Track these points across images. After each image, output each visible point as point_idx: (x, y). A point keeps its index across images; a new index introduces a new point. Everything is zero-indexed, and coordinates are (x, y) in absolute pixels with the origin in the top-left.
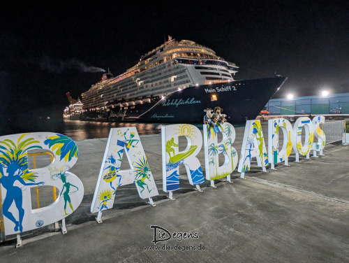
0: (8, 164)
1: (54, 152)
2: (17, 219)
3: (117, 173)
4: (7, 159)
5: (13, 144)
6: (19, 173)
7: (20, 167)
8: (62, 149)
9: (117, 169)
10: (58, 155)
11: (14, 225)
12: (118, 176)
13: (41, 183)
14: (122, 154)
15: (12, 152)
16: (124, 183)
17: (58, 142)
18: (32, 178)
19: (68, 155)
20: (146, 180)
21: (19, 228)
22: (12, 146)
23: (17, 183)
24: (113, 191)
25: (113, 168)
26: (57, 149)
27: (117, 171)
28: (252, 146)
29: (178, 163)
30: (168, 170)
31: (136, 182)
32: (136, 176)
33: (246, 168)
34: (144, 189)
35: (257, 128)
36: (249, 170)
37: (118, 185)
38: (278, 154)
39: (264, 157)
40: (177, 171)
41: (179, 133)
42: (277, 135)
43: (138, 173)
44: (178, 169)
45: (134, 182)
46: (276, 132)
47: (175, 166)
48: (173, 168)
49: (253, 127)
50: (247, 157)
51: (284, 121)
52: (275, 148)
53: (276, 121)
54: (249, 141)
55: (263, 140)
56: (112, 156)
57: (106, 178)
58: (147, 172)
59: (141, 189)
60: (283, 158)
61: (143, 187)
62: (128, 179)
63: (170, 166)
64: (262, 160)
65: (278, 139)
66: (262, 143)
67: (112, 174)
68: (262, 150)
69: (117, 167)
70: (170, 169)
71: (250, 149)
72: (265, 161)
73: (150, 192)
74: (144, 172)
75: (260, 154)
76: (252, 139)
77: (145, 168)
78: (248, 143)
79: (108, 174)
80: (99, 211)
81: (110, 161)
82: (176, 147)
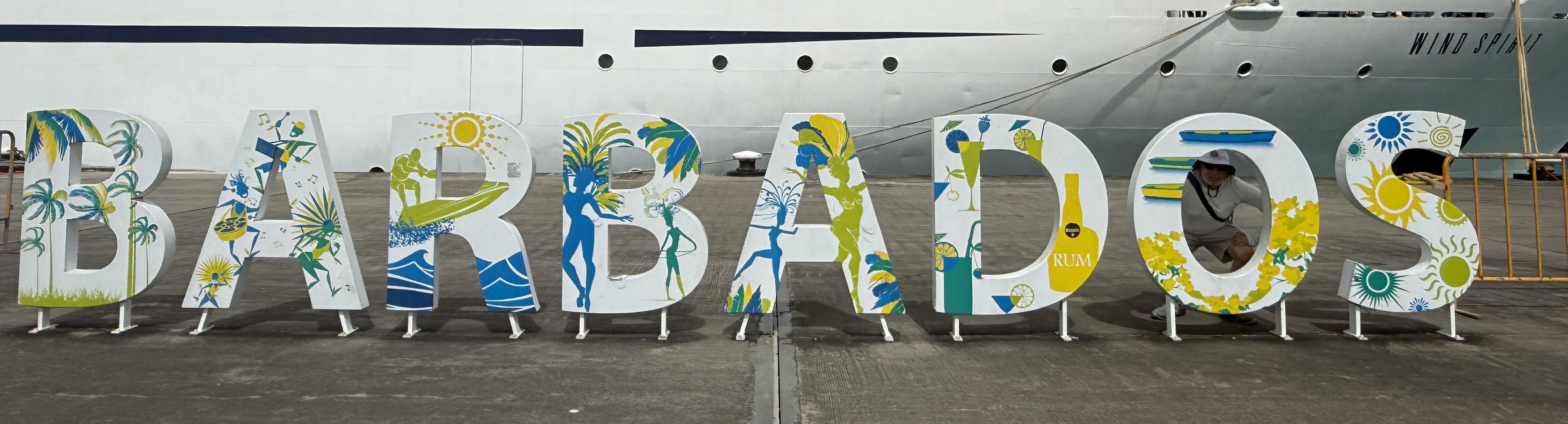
3: (250, 223)
9: (250, 210)
12: (250, 229)
14: (265, 176)
16: (265, 250)
20: (325, 258)
24: (234, 266)
25: (240, 208)
27: (250, 217)
28: (790, 217)
29: (432, 226)
30: (396, 244)
31: (296, 256)
32: (300, 238)
33: (747, 301)
34: (318, 280)
35: (820, 146)
36: (768, 309)
37: (247, 252)
38: (978, 274)
39: (869, 272)
40: (425, 252)
41: (440, 136)
42: (971, 185)
43: (305, 232)
44: (429, 245)
45: (292, 254)
46: (963, 174)
47: (419, 235)
48: (412, 239)
49: (798, 140)
50: (758, 258)
51: (1022, 128)
52: (951, 245)
53: (959, 122)
54: (768, 195)
55: (861, 197)
56: (240, 177)
57: (220, 228)
58: (330, 236)
59: (309, 279)
60: (1018, 299)
61: (315, 275)
62: (278, 244)
63: (403, 233)
64: (855, 281)
65: (978, 206)
66: (859, 210)
67: (237, 222)
68: (857, 239)
69: (251, 207)
70: (400, 240)
71: (775, 225)
72: (877, 291)
73: (334, 292)
74: (323, 233)
75: (843, 255)
76: (789, 188)
77: (326, 223)
78: (766, 200)
79: (227, 220)
80: (197, 306)
81: (235, 187)
82: (424, 176)
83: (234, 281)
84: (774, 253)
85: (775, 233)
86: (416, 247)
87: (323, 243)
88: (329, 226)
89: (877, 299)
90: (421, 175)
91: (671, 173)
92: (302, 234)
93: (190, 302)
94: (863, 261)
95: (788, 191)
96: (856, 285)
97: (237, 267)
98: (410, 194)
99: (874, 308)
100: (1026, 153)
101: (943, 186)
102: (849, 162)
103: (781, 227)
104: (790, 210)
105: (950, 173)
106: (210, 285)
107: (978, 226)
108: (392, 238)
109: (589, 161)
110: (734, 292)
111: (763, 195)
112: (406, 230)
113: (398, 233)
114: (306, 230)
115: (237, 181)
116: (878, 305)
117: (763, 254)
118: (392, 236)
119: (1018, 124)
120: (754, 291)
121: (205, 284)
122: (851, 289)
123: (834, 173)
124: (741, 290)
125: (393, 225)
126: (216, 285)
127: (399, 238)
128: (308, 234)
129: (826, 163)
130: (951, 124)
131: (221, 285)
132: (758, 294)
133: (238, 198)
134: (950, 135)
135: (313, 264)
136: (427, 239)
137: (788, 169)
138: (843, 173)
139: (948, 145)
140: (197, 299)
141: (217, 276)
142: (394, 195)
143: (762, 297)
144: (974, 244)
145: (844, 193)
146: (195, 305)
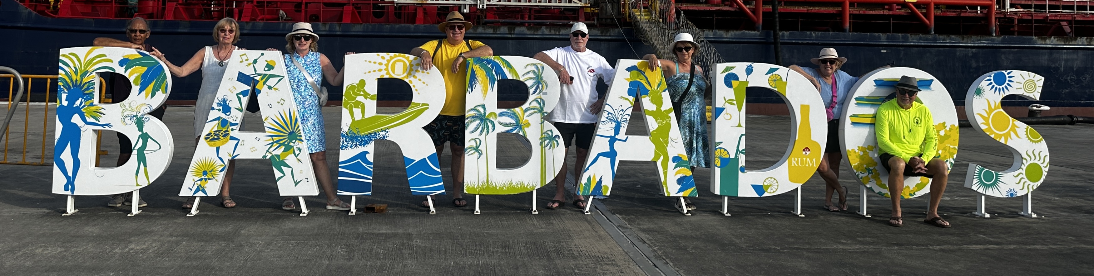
0: (69, 89)
1: (131, 79)
2: (70, 174)
3: (232, 134)
4: (69, 81)
5: (79, 60)
6: (81, 103)
7: (83, 95)
8: (144, 76)
9: (232, 124)
10: (136, 84)
11: (65, 181)
12: (232, 138)
13: (107, 125)
14: (245, 99)
15: (76, 73)
16: (244, 153)
17: (139, 65)
18: (97, 114)
19: (151, 87)
21: (70, 187)
22: (77, 63)
23: (76, 119)
24: (220, 165)
25: (224, 123)
26: (136, 75)
27: (232, 130)
28: (623, 130)
29: (373, 135)
30: (346, 148)
31: (268, 158)
32: (270, 145)
33: (592, 187)
34: (285, 175)
35: (644, 82)
36: (607, 192)
37: (230, 155)
38: (743, 170)
39: (674, 168)
40: (368, 153)
41: (380, 70)
42: (740, 110)
43: (275, 140)
44: (370, 148)
45: (265, 156)
46: (735, 102)
47: (362, 141)
48: (358, 143)
49: (629, 77)
50: (600, 157)
51: (774, 73)
52: (725, 150)
53: (733, 68)
54: (608, 114)
55: (670, 117)
56: (225, 101)
57: (209, 138)
58: (294, 143)
59: (277, 174)
60: (768, 187)
61: (282, 171)
62: (253, 149)
63: (352, 139)
64: (665, 174)
65: (743, 124)
66: (669, 126)
67: (222, 134)
68: (667, 146)
69: (233, 122)
70: (349, 145)
71: (613, 135)
72: (679, 181)
73: (296, 184)
74: (289, 141)
75: (657, 156)
76: (623, 110)
77: (291, 133)
78: (607, 118)
79: (214, 132)
80: (191, 195)
81: (221, 108)
82: (368, 99)
83: (220, 177)
84: (612, 154)
85: (613, 140)
86: (360, 149)
87: (288, 148)
88: (294, 135)
89: (679, 187)
90: (366, 98)
91: (144, 93)
92: (272, 141)
93: (184, 192)
94: (670, 162)
95: (622, 112)
96: (665, 177)
97: (222, 166)
98: (357, 113)
99: (678, 192)
100: (776, 89)
101: (722, 109)
102: (663, 94)
103: (617, 137)
104: (623, 125)
105: (726, 102)
106: (201, 180)
107: (744, 137)
108: (343, 143)
109: (78, 83)
110: (584, 181)
111: (605, 114)
112: (354, 138)
113: (348, 139)
114: (276, 139)
115: (222, 103)
116: (680, 191)
117: (604, 154)
118: (343, 142)
119: (772, 71)
120: (598, 179)
121: (197, 178)
122: (663, 180)
123: (653, 101)
124: (589, 179)
125: (344, 133)
126: (206, 179)
127: (348, 143)
128: (276, 142)
129: (647, 94)
130: (728, 69)
131: (209, 179)
132: (600, 181)
133: (223, 116)
134: (726, 76)
135: (281, 164)
136: (368, 144)
137: (622, 97)
138: (658, 101)
139: (725, 83)
140: (191, 190)
141: (206, 173)
142: (345, 112)
143: (603, 184)
144: (740, 149)
145: (658, 114)
146: (190, 194)
